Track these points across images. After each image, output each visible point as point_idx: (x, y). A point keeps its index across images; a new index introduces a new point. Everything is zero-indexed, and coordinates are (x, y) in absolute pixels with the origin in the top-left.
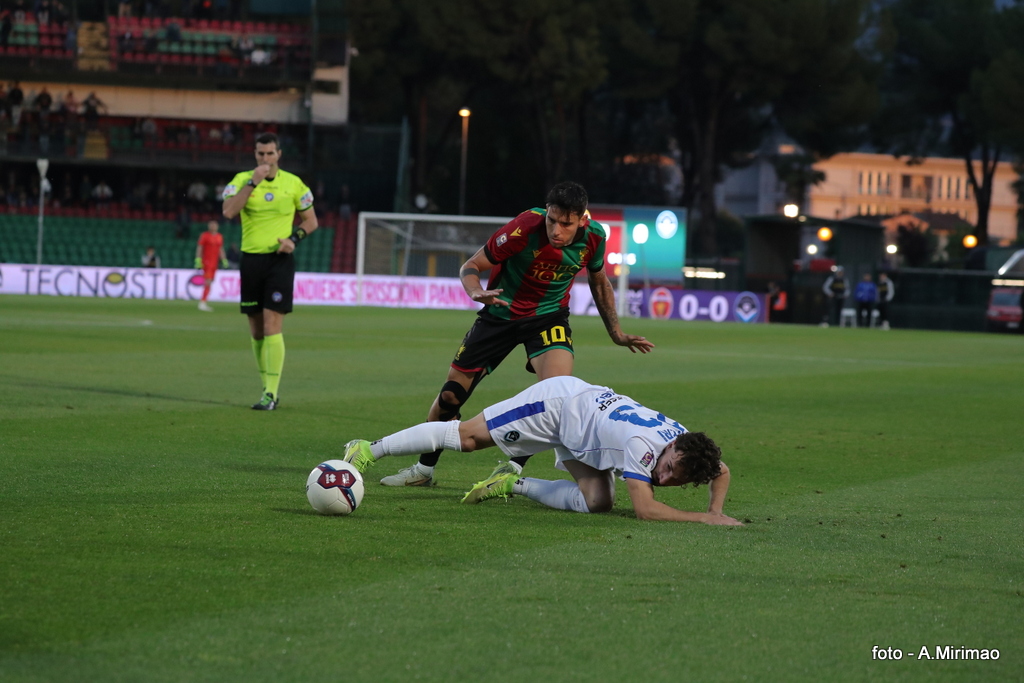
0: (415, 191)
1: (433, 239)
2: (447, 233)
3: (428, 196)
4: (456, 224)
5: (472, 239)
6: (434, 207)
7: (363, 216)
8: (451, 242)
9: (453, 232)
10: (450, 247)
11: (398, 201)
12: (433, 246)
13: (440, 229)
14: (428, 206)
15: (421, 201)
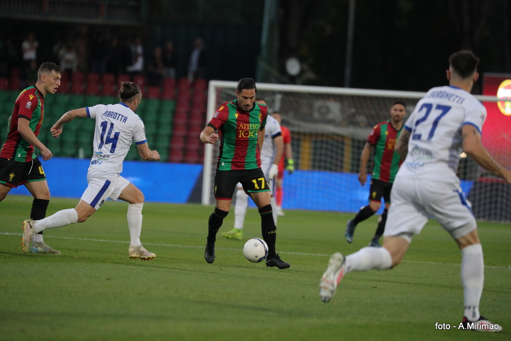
0: (284, 54)
1: (308, 118)
2: (328, 110)
3: (302, 60)
4: (339, 98)
5: (361, 119)
6: (311, 75)
7: (214, 84)
8: (331, 122)
9: (335, 108)
10: (331, 129)
11: (262, 66)
12: (307, 127)
13: (318, 104)
14: (302, 72)
15: (293, 67)
